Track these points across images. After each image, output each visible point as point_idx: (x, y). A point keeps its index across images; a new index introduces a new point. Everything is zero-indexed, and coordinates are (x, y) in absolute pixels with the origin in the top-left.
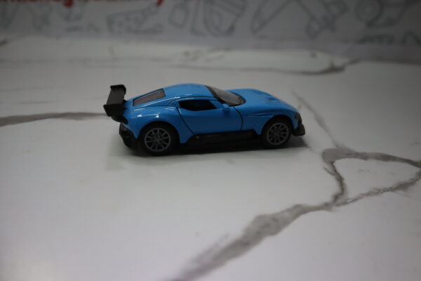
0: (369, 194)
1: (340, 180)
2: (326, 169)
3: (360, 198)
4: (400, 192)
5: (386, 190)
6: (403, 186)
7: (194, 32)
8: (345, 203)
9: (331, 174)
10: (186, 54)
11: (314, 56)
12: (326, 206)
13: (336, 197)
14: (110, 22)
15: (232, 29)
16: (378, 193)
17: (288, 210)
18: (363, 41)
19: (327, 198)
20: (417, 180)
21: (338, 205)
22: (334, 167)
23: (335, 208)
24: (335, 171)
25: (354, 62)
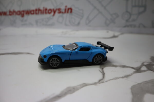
0: (113, 79)
1: (104, 74)
2: (100, 71)
3: (109, 81)
4: (125, 78)
5: (120, 78)
6: (127, 76)
7: (66, 25)
8: (103, 82)
9: (101, 72)
10: (63, 32)
11: (108, 32)
12: (95, 84)
13: (100, 80)
14: (37, 22)
15: (79, 24)
16: (116, 79)
17: (80, 85)
18: (125, 27)
19: (96, 81)
20: (133, 74)
21: (100, 83)
22: (103, 70)
23: (98, 84)
24: (103, 71)
25: (122, 34)
